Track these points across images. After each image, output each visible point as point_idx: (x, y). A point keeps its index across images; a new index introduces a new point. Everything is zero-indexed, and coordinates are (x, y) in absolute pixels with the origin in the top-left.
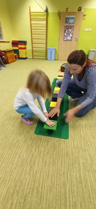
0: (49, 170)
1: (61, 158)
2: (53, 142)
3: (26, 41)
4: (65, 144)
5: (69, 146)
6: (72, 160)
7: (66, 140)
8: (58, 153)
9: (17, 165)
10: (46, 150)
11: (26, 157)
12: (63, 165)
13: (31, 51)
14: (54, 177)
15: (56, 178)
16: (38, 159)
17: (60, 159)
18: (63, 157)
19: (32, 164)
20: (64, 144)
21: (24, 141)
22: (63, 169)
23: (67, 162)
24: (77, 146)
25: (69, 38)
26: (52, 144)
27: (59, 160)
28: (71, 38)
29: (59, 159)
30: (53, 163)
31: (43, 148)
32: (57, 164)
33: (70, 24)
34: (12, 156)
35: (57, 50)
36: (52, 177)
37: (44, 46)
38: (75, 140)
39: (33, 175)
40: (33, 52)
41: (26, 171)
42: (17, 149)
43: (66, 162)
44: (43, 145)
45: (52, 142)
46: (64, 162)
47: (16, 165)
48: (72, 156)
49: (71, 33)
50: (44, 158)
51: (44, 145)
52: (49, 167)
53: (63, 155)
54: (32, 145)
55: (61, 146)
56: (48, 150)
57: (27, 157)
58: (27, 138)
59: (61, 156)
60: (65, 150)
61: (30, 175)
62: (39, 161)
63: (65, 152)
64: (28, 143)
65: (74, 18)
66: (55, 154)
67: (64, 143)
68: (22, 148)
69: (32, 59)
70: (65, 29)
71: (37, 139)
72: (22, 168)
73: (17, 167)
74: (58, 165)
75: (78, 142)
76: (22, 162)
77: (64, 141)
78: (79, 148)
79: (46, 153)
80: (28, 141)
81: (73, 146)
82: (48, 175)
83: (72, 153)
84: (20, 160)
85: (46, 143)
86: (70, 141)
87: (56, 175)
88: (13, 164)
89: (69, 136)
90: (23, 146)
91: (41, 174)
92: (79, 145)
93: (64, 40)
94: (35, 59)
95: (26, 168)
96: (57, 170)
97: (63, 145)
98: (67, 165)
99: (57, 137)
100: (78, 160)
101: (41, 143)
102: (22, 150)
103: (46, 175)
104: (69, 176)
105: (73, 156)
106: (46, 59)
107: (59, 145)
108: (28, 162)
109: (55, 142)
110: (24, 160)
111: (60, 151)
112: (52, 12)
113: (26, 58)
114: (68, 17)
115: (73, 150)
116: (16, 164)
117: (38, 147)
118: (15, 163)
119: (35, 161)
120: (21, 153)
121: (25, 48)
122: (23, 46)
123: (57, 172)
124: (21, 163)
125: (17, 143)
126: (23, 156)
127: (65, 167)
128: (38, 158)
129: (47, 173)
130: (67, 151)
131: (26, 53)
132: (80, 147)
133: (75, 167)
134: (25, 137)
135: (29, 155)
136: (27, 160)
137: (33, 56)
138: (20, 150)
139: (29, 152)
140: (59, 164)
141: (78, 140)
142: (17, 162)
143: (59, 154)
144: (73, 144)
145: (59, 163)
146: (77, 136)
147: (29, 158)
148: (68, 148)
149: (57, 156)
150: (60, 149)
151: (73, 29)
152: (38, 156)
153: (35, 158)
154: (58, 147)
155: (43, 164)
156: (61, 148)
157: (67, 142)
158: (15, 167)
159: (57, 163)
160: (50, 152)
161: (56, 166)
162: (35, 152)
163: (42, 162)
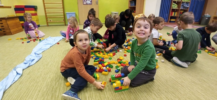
3: (37, 6)
13: (45, 17)
35: (77, 14)
40: (47, 18)
69: (47, 27)
94: (50, 26)
106: (66, 25)
121: (36, 14)
122: (33, 12)
137: (47, 23)
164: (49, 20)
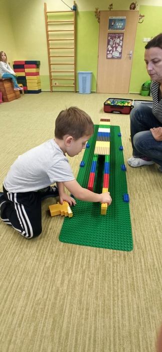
0: (96, 327)
1: (122, 296)
2: (100, 258)
3: (39, 62)
4: (127, 264)
5: (135, 268)
6: (145, 300)
7: (128, 254)
8: (114, 285)
9: (22, 318)
10: (85, 278)
11: (43, 297)
12: (127, 314)
13: (49, 77)
14: (108, 344)
15: (112, 346)
16: (69, 302)
17: (118, 299)
18: (125, 293)
19: (56, 313)
20: (125, 263)
21: (37, 259)
22: (127, 324)
23: (135, 306)
24: (152, 267)
25: (116, 54)
26: (98, 263)
27: (116, 302)
28: (120, 53)
29: (116, 299)
30: (104, 310)
31: (78, 273)
32: (112, 311)
33: (117, 29)
34: (11, 295)
35: (95, 75)
36: (104, 344)
37: (71, 68)
38: (146, 251)
39: (59, 341)
40: (51, 80)
41: (43, 331)
42: (21, 277)
43: (133, 305)
44: (80, 266)
45: (98, 258)
46: (128, 305)
47: (20, 317)
48: (145, 291)
49: (119, 45)
50: (83, 299)
51: (82, 267)
52: (95, 321)
53: (124, 288)
54: (55, 267)
55: (119, 267)
56: (90, 279)
57: (45, 297)
58: (44, 252)
59: (119, 291)
60: (127, 278)
61: (53, 340)
62: (71, 305)
63: (129, 282)
64: (45, 263)
65: (125, 19)
66: (106, 288)
67: (125, 260)
68: (34, 276)
70: (109, 38)
71: (66, 254)
72: (33, 324)
73: (23, 321)
74: (114, 313)
75: (155, 257)
76: (34, 310)
77: (124, 257)
78: (157, 270)
79: (87, 287)
80: (47, 259)
81: (143, 267)
82: (95, 341)
83: (144, 283)
84: (29, 303)
85: (85, 262)
86: (136, 256)
87: (112, 339)
88: (14, 313)
89: (134, 243)
90: (36, 270)
91: (79, 339)
92: (156, 263)
93: (107, 58)
94: (55, 91)
95: (42, 325)
96: (114, 327)
97: (122, 265)
98: (136, 314)
99: (109, 248)
100: (158, 298)
101: (75, 263)
102: (32, 279)
103: (90, 340)
104: (141, 339)
105: (147, 289)
106: (76, 92)
107: (113, 265)
108: (48, 309)
109: (105, 259)
110: (38, 304)
111: (118, 280)
112: (83, 10)
113: (39, 91)
114: (114, 18)
115: (144, 275)
116: (21, 315)
117: (68, 273)
118: (17, 313)
119: (62, 305)
120: (32, 288)
121: (37, 74)
122: (34, 70)
123: (115, 331)
124: (32, 313)
125: (21, 262)
126: (36, 296)
127: (132, 319)
128: (69, 297)
129: (92, 336)
130: (133, 278)
131: (39, 83)
132: (159, 268)
133: (153, 317)
134: (40, 250)
135: (48, 292)
136: (45, 303)
137: (51, 87)
138: (28, 280)
139: (49, 283)
140: (116, 312)
141: (153, 252)
142: (23, 309)
143: (116, 288)
144: (145, 262)
145: (116, 309)
146: (150, 244)
147: (50, 300)
148: (134, 272)
149: (112, 292)
150: (117, 275)
151: (123, 38)
152: (70, 293)
153: (64, 299)
154: (111, 269)
155: (81, 314)
156: (119, 271)
157: (131, 259)
158: (18, 322)
159: (112, 308)
160: (94, 284)
161: (112, 317)
162: (62, 283)
163: (79, 309)
164: (54, 82)
